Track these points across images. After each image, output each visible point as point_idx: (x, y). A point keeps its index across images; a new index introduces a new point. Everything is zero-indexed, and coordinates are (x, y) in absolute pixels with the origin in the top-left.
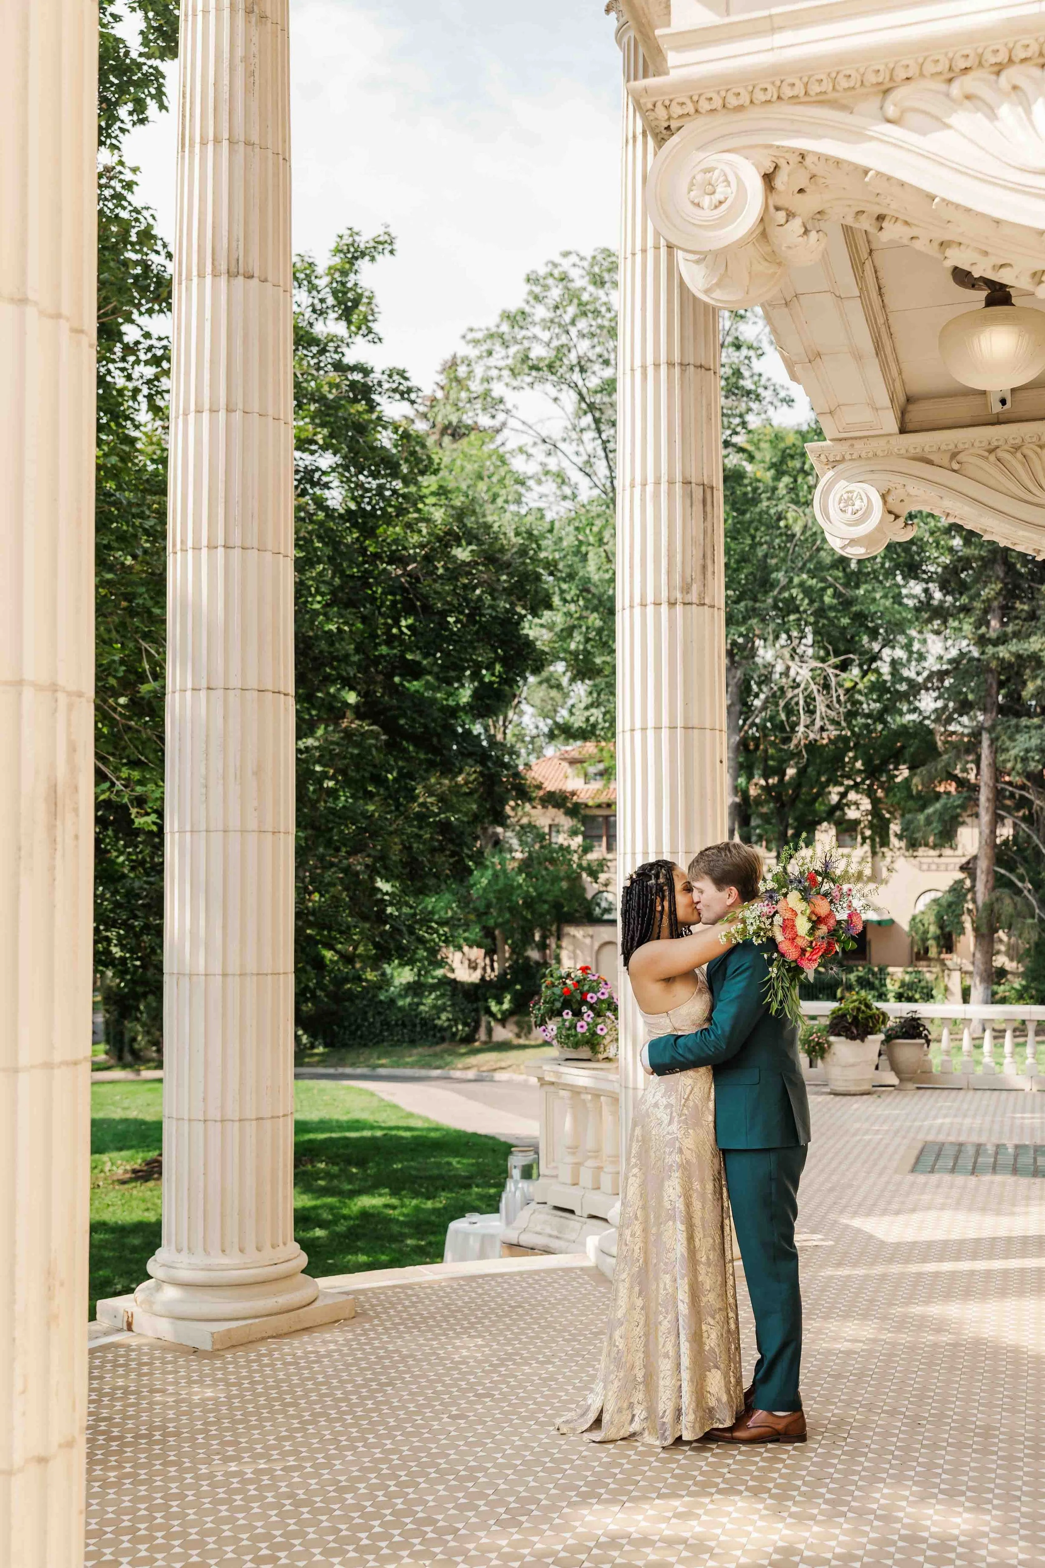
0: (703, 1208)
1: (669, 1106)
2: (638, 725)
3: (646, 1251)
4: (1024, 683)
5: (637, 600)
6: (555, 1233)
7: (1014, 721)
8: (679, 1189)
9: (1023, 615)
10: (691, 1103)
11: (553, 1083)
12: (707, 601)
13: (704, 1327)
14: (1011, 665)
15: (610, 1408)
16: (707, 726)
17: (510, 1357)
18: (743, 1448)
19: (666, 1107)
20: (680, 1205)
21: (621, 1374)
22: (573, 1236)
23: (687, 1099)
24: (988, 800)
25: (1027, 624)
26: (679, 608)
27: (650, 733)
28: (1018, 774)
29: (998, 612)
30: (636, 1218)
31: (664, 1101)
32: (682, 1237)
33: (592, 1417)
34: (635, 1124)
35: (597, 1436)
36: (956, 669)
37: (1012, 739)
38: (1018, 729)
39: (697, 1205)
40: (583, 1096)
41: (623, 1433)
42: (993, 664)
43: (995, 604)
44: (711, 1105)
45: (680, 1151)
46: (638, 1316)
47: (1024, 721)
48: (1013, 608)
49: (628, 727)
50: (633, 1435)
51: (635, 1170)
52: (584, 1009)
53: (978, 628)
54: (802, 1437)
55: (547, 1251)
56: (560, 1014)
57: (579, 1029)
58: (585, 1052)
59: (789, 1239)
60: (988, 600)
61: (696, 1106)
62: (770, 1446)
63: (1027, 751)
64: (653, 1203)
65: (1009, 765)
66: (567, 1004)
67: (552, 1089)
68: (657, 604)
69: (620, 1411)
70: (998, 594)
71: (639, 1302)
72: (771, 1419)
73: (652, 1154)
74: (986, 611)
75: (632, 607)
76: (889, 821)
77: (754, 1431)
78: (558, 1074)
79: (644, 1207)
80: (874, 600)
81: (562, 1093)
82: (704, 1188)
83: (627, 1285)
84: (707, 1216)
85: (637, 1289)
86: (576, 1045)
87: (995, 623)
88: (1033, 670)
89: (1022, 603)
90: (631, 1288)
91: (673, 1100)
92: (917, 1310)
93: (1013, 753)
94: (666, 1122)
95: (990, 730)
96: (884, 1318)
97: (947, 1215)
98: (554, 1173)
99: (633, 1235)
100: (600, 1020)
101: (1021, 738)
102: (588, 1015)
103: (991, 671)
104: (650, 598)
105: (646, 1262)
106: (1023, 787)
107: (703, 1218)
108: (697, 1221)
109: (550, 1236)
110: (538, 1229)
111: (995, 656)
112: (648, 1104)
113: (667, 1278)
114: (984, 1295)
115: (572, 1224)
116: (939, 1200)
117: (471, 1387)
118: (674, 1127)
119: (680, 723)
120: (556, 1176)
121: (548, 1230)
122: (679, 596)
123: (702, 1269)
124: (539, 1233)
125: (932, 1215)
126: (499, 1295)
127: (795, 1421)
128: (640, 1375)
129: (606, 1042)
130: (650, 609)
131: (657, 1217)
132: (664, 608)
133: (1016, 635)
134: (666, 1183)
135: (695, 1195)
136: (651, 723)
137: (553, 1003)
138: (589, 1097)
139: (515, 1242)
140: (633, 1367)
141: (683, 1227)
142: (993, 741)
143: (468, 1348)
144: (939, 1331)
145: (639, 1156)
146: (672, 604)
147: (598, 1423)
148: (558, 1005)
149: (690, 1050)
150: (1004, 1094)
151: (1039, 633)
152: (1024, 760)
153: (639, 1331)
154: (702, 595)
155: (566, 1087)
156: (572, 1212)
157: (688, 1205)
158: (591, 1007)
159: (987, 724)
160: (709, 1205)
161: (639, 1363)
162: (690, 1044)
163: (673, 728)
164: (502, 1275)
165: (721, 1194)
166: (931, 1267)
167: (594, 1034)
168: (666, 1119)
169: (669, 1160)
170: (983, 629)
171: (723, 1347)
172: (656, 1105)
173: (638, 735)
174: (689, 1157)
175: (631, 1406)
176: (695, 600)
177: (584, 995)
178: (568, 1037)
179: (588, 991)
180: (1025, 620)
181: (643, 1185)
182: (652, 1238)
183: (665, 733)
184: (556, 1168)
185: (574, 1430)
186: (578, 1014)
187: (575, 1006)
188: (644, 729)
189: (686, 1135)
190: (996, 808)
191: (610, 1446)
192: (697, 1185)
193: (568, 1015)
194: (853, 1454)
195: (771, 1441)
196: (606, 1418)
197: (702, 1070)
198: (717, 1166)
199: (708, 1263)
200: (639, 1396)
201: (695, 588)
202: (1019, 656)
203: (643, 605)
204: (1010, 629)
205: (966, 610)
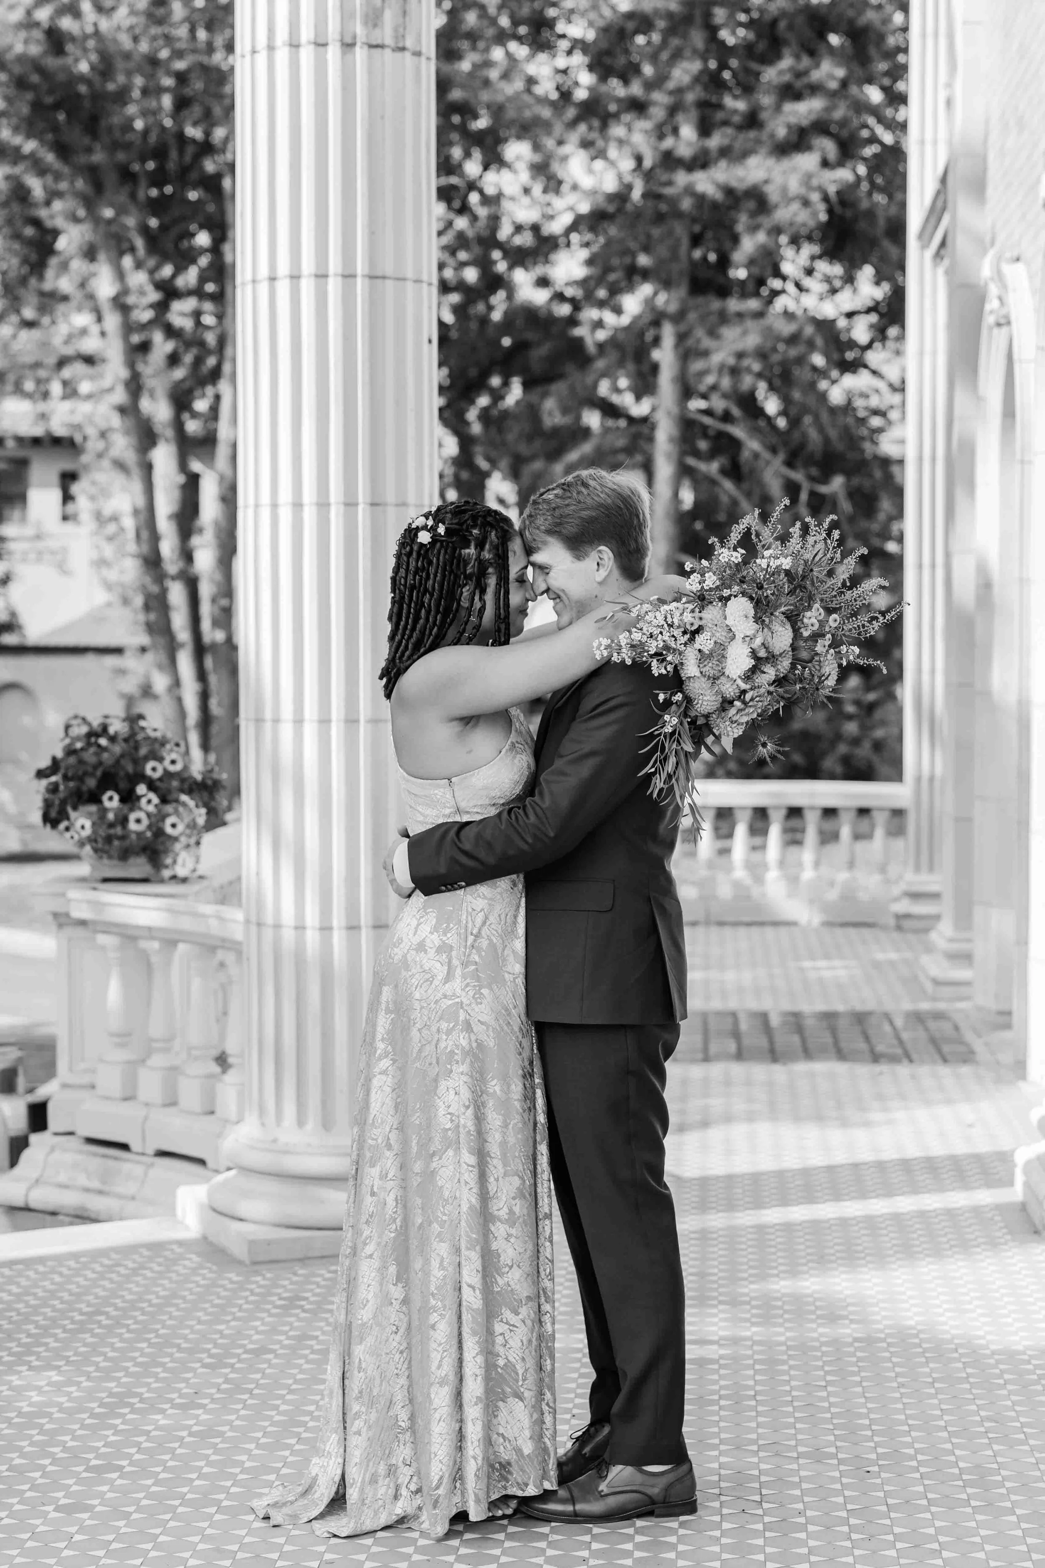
0: (506, 1125)
1: (443, 949)
2: (283, 268)
3: (403, 1202)
4: (735, 239)
5: (282, 35)
6: (96, 1184)
7: (716, 304)
8: (466, 1094)
9: (736, 119)
10: (484, 943)
11: (83, 923)
12: (409, 43)
13: (499, 1328)
14: (715, 206)
15: (354, 1475)
16: (410, 274)
17: (122, 1399)
18: (597, 1530)
19: (439, 950)
20: (467, 1120)
21: (373, 1416)
22: (131, 1188)
23: (477, 936)
24: (671, 440)
25: (742, 136)
26: (360, 53)
27: (307, 286)
28: (725, 396)
29: (694, 114)
30: (389, 1147)
31: (435, 940)
32: (470, 1177)
33: (324, 1493)
34: (379, 983)
35: (341, 1524)
36: (620, 210)
37: (713, 333)
38: (724, 318)
39: (494, 1119)
40: (143, 944)
41: (383, 1520)
42: (686, 204)
43: (690, 97)
44: (519, 945)
45: (468, 1027)
46: (393, 1314)
47: (734, 305)
48: (720, 106)
49: (264, 271)
50: (402, 1520)
51: (385, 1063)
52: (141, 789)
53: (661, 137)
54: (690, 1507)
55: (82, 1217)
56: (94, 798)
57: (133, 826)
58: (139, 866)
59: (657, 1170)
60: (679, 91)
61: (492, 944)
62: (640, 1523)
63: (740, 355)
64: (416, 1119)
65: (710, 380)
66: (108, 781)
67: (80, 932)
68: (320, 45)
69: (374, 1480)
70: (697, 79)
71: (397, 1293)
72: (639, 1478)
73: (414, 1033)
74: (673, 110)
75: (271, 48)
76: (487, 475)
77: (612, 1502)
78: (98, 906)
79: (402, 1128)
80: (487, 83)
81: (103, 939)
82: (507, 1091)
83: (376, 1263)
84: (512, 1140)
85: (393, 1269)
86: (125, 855)
87: (688, 132)
88: (753, 215)
89: (735, 97)
90: (384, 1268)
91: (452, 939)
92: (782, 1286)
93: (717, 358)
94: (441, 976)
95: (678, 318)
96: (734, 1302)
97: (764, 1129)
98: (86, 1080)
99: (383, 1176)
100: (169, 808)
101: (730, 333)
102: (148, 800)
103: (679, 215)
104: (306, 34)
105: (406, 1221)
106: (726, 417)
107: (503, 1144)
108: (494, 1148)
109: (87, 1190)
110: (62, 1178)
111: (689, 190)
112: (405, 946)
113: (442, 1249)
114: (880, 1259)
115: (126, 1167)
116: (739, 1106)
117: (75, 1456)
118: (457, 984)
119: (361, 268)
120: (93, 1087)
121: (82, 1180)
122: (360, 30)
123: (499, 1230)
124: (66, 1187)
125: (739, 1131)
126: (53, 1294)
127: (679, 1480)
128: (403, 1416)
129: (178, 846)
130: (307, 54)
131: (424, 1145)
132: (333, 52)
133: (724, 152)
134: (443, 1085)
135: (491, 1104)
136: (308, 266)
137: (81, 779)
138: (156, 945)
139: (20, 1202)
140: (391, 1404)
141: (472, 1160)
142: (681, 338)
143: (39, 1389)
144: (833, 1318)
145: (391, 1038)
146: (348, 46)
147: (338, 1502)
148: (91, 783)
149: (489, 845)
150: (769, 932)
151: (763, 151)
152: (735, 372)
153: (396, 1342)
154: (400, 34)
155: (109, 928)
156: (124, 1147)
157: (479, 1119)
158: (152, 786)
159: (673, 308)
160: (516, 1121)
161: (400, 1397)
162: (488, 834)
163: (349, 276)
164: (41, 1260)
165: (534, 1101)
166: (773, 1215)
167: (159, 833)
168: (440, 971)
169: (447, 1044)
170: (668, 143)
171: (531, 1363)
172: (421, 947)
173: (283, 287)
174: (483, 1037)
175: (392, 1471)
176: (389, 41)
177: (139, 762)
178: (109, 839)
179: (146, 758)
180: (740, 128)
181: (399, 1087)
182: (415, 1181)
183: (333, 285)
184: (93, 1071)
185: (294, 1517)
186: (129, 798)
187: (123, 785)
188: (295, 277)
189: (478, 998)
190: (683, 453)
191: (368, 1541)
192: (495, 1086)
193: (112, 801)
194: (784, 1526)
195: (640, 1516)
196: (352, 1495)
197: (504, 883)
198: (526, 1054)
199: (511, 1221)
200: (403, 1452)
201: (389, 17)
202: (729, 192)
203: (294, 45)
204: (715, 141)
205: (638, 107)
